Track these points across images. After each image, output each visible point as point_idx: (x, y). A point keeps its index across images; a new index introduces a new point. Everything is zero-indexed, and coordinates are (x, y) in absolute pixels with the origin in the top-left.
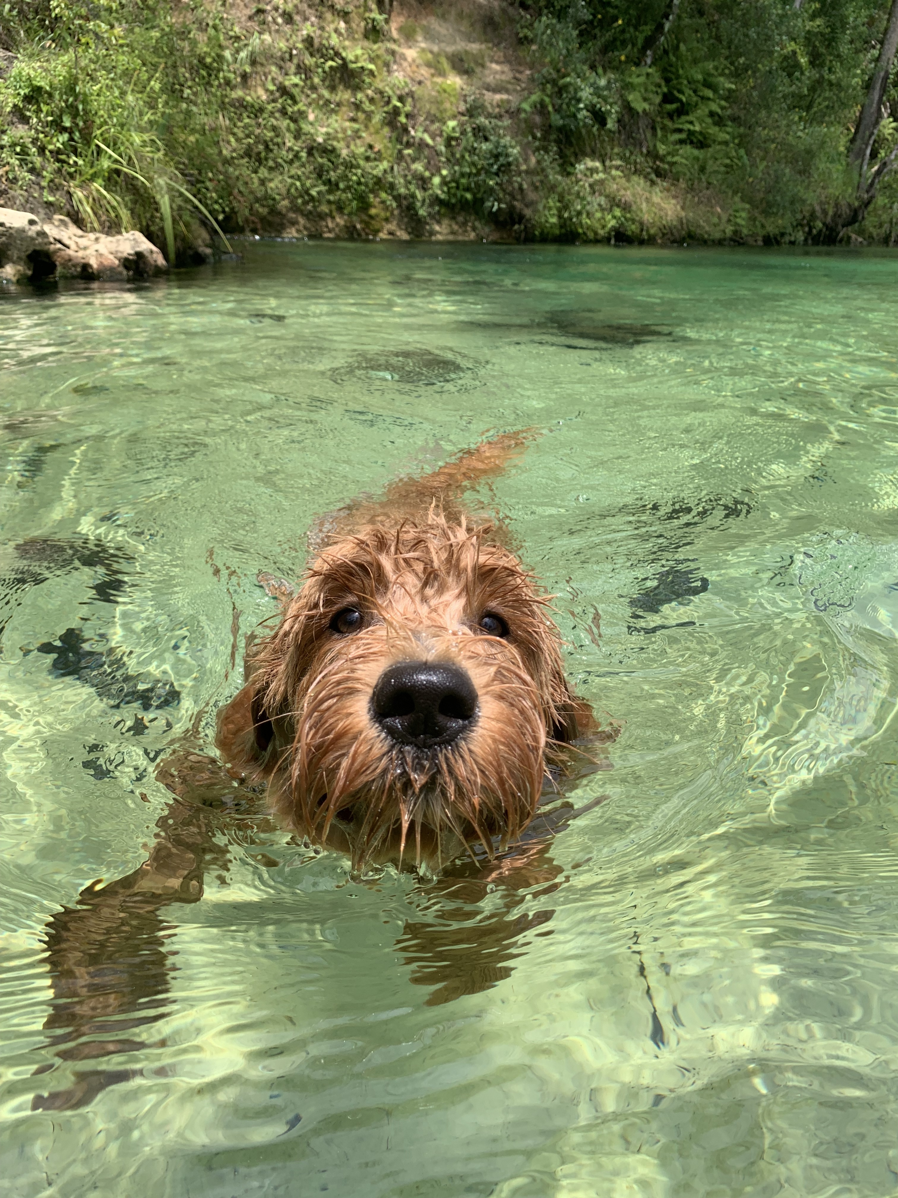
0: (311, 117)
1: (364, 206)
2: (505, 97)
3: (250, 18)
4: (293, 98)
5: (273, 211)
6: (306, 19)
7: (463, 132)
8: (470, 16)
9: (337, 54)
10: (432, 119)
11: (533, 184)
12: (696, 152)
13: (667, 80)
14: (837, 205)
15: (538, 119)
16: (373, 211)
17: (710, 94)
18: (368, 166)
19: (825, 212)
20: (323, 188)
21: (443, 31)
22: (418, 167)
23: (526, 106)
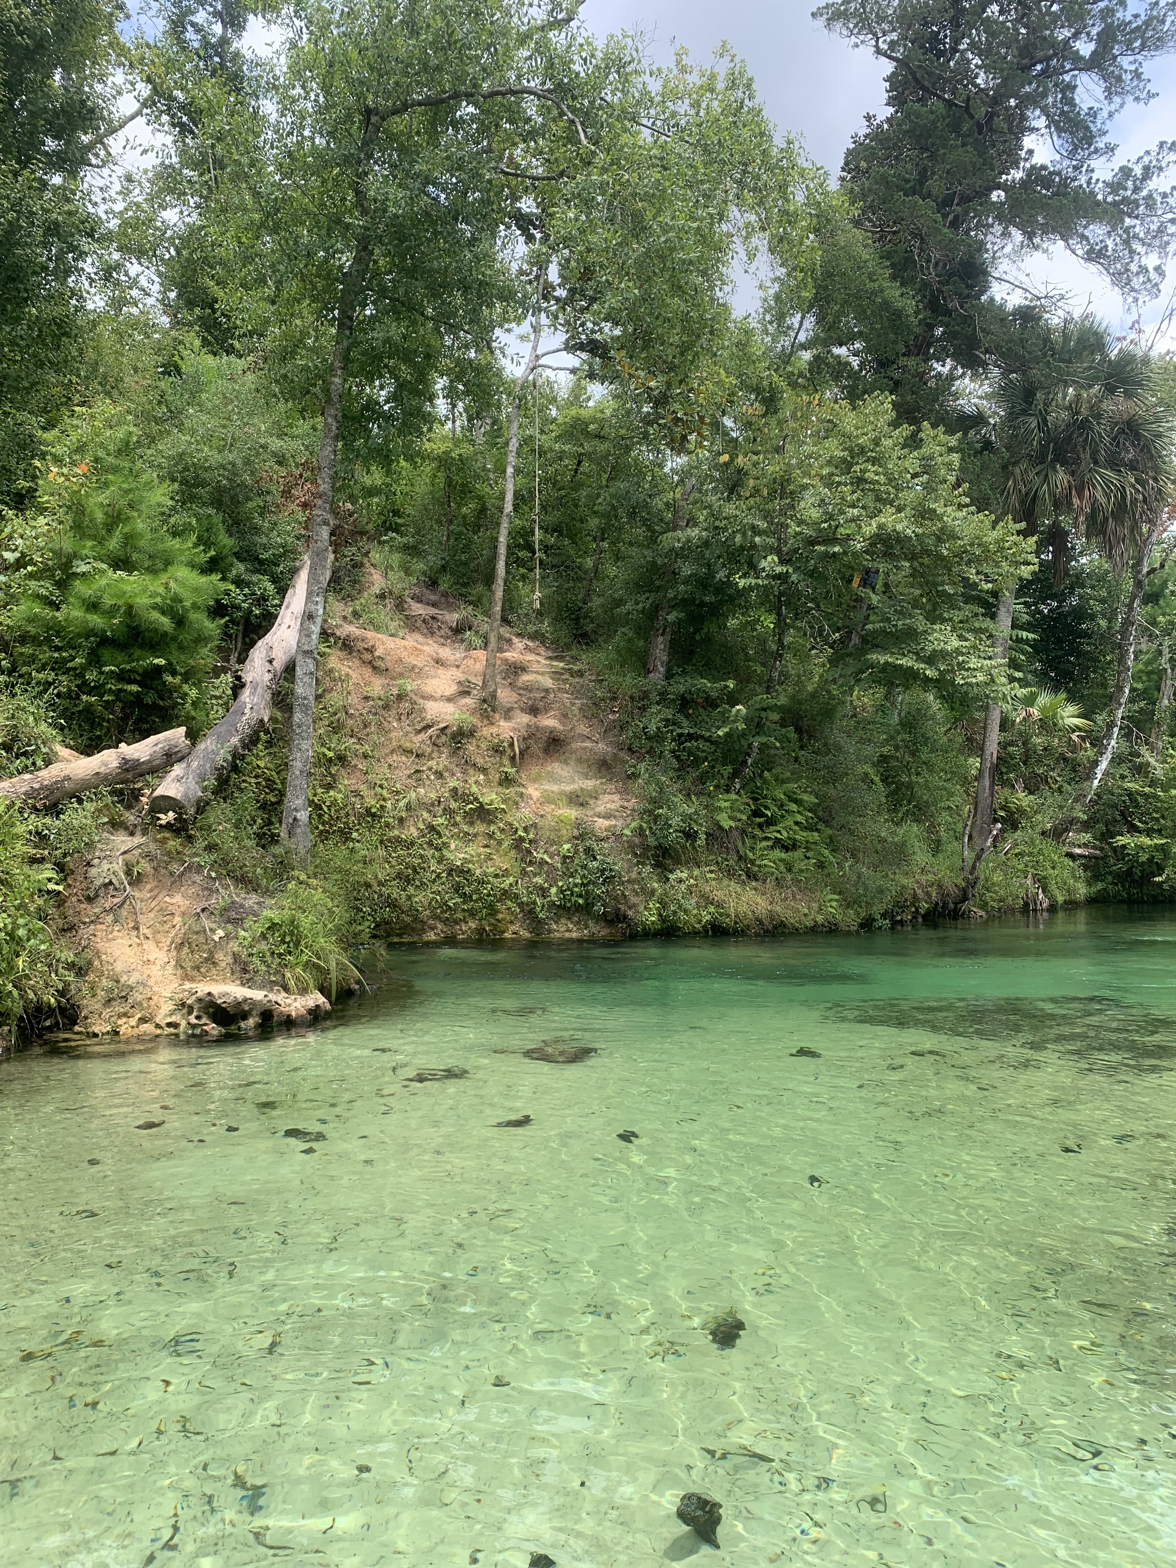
0: (453, 846)
1: (493, 911)
2: (613, 822)
3: (409, 777)
4: (438, 833)
5: (415, 919)
6: (453, 775)
7: (576, 852)
8: (587, 760)
9: (476, 799)
10: (553, 843)
11: (634, 890)
12: (783, 855)
13: (755, 799)
14: (940, 886)
15: (637, 840)
16: (500, 916)
17: (794, 807)
18: (496, 881)
19: (928, 894)
20: (460, 900)
21: (564, 774)
22: (539, 880)
23: (627, 832)
